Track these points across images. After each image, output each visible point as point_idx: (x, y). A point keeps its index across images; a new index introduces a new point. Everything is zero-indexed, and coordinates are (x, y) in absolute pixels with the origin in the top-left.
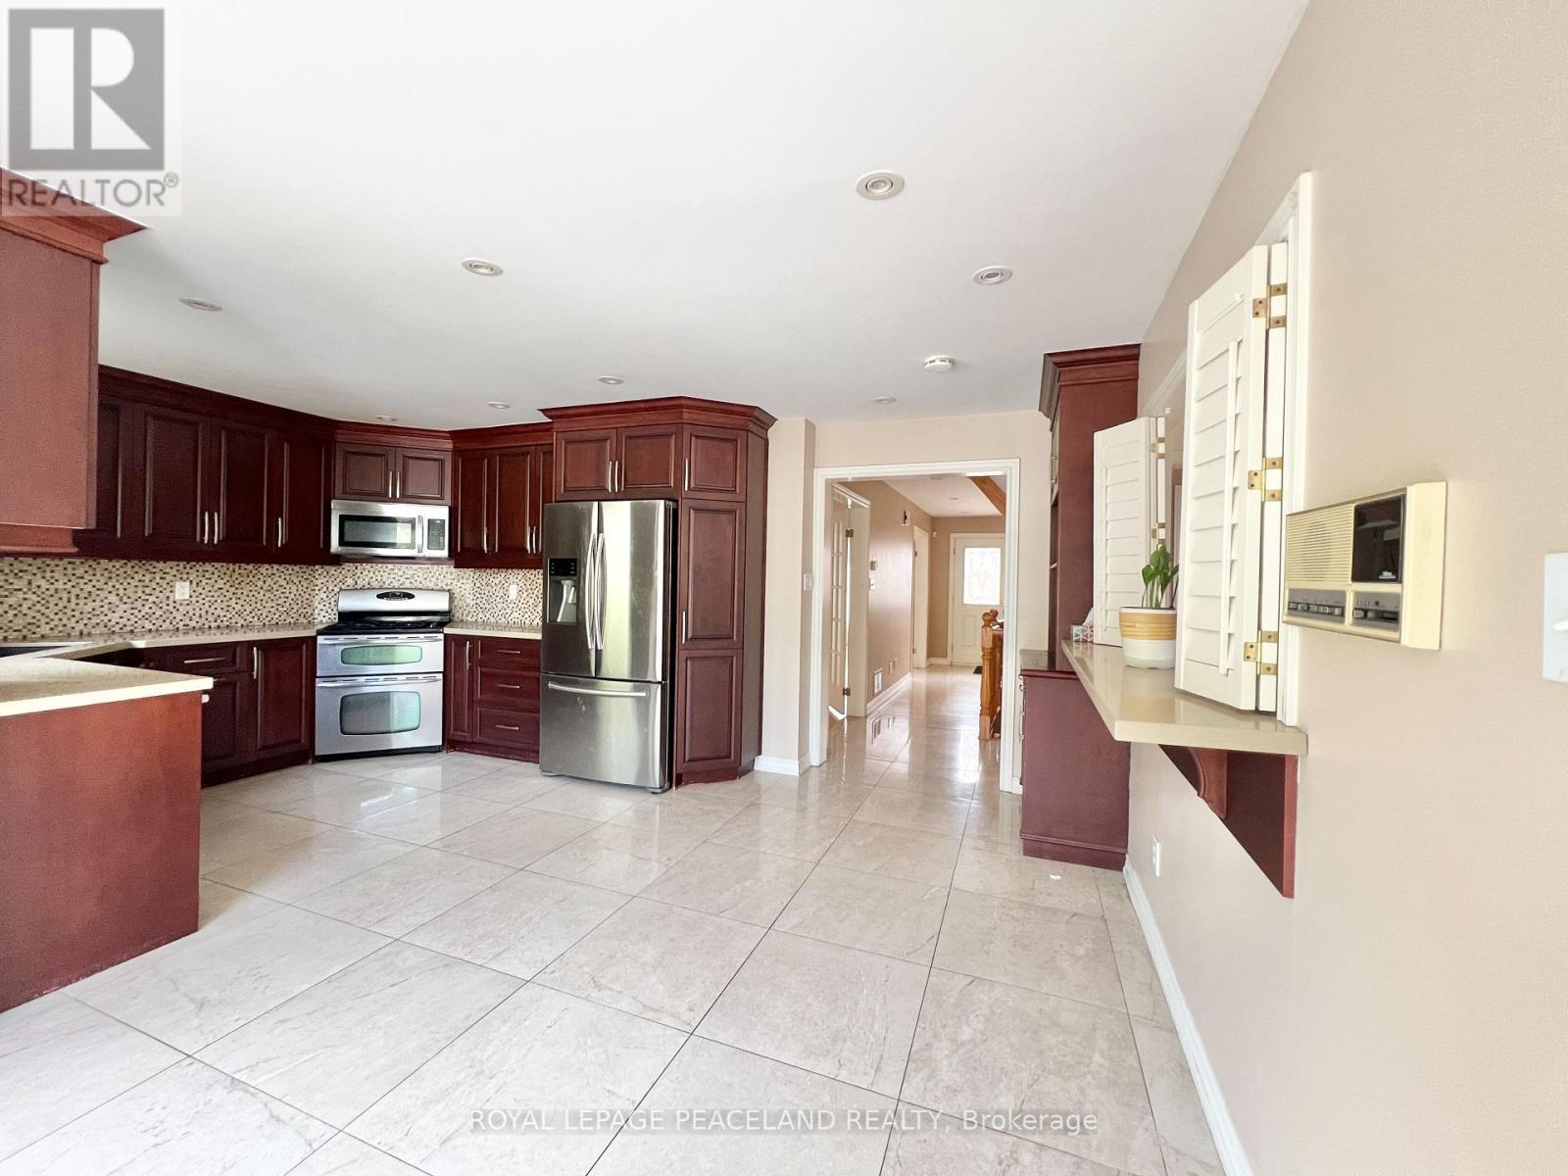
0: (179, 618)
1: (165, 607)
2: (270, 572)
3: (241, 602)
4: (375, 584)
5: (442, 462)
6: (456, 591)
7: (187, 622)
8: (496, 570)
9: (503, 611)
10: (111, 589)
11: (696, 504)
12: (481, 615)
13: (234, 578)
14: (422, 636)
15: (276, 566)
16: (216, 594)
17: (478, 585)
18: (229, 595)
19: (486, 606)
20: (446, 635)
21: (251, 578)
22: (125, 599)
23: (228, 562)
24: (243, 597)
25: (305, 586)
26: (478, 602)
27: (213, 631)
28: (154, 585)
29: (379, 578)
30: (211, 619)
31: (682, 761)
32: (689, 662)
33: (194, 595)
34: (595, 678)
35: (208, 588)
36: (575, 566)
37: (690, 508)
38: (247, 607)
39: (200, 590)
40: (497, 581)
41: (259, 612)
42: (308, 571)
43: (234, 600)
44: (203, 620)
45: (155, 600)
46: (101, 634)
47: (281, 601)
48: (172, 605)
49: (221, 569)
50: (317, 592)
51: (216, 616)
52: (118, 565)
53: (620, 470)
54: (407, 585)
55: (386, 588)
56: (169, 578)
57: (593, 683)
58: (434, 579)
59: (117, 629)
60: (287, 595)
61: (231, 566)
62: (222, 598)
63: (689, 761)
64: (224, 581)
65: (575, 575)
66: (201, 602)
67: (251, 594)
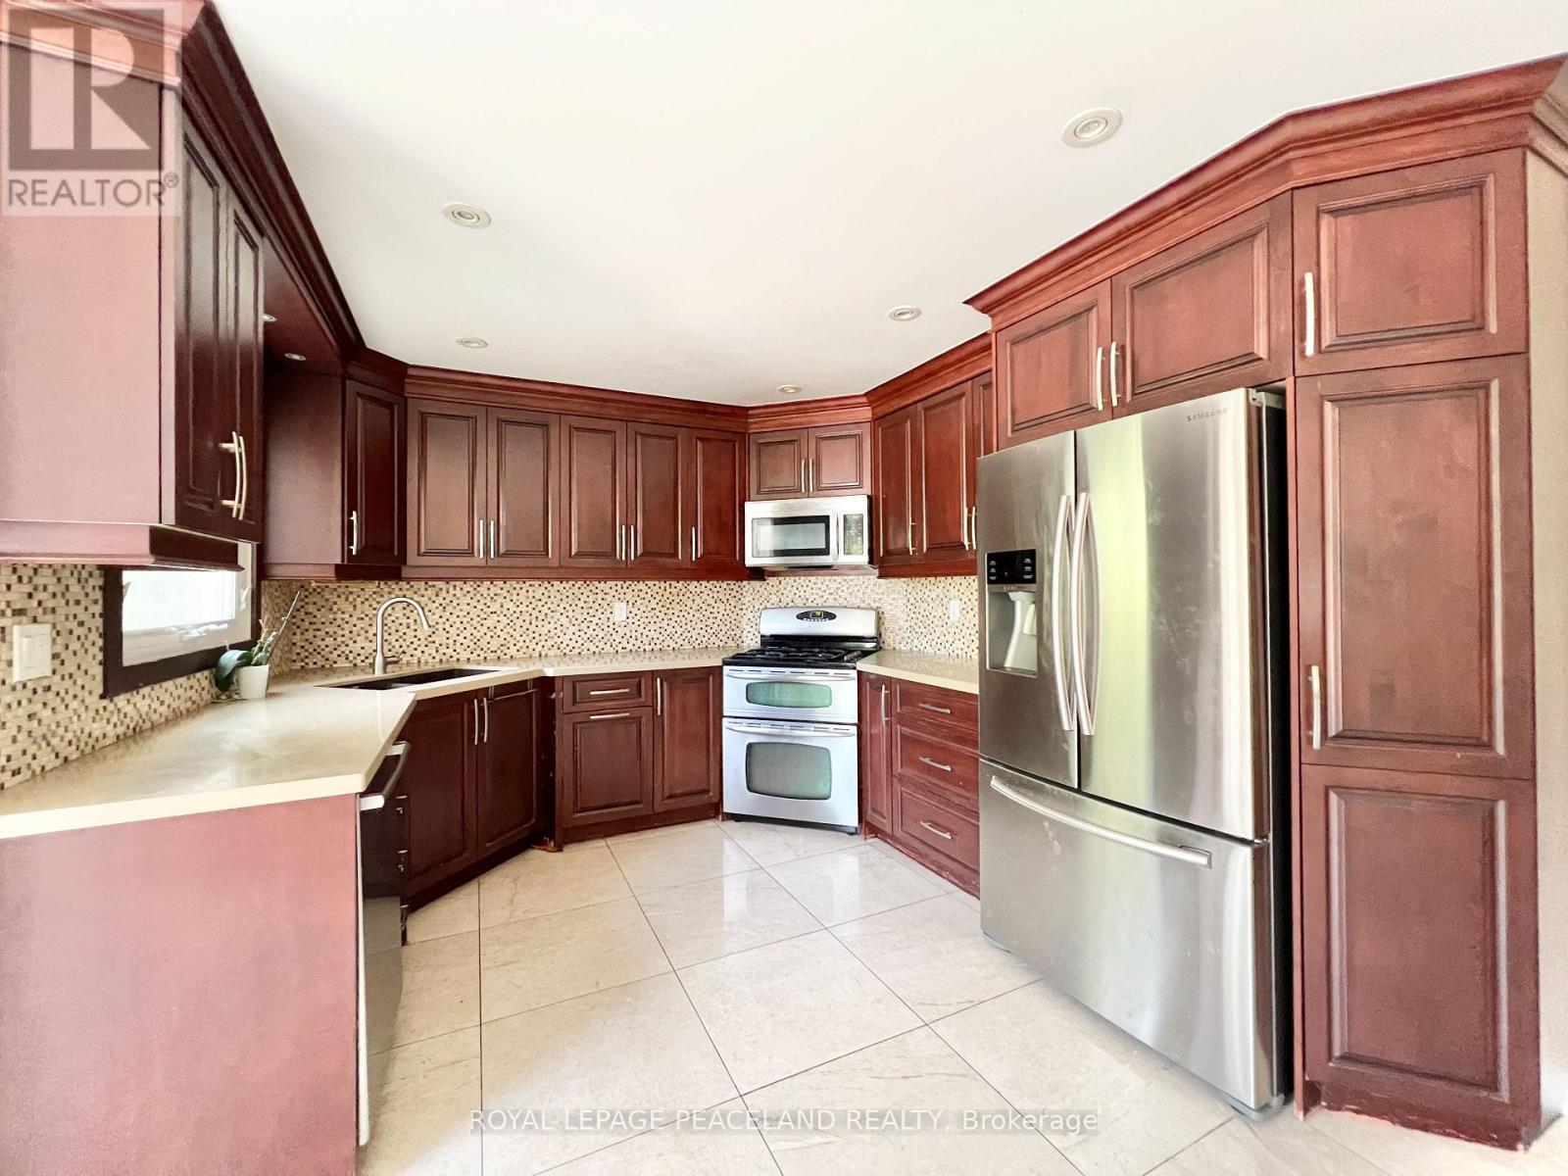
0: (618, 639)
1: (606, 629)
2: (698, 590)
3: (672, 623)
4: (799, 602)
5: (858, 438)
6: (886, 608)
7: (625, 644)
8: (933, 579)
9: (942, 638)
10: (562, 611)
11: (1340, 385)
12: (916, 641)
13: (665, 598)
14: (832, 672)
15: (704, 583)
16: (649, 615)
17: (912, 601)
18: (661, 615)
19: (922, 630)
20: (860, 673)
21: (681, 597)
22: (574, 621)
23: (659, 580)
24: (675, 618)
25: (733, 605)
26: (913, 624)
27: (647, 655)
28: (596, 606)
29: (802, 594)
30: (646, 641)
31: (1324, 1055)
32: (1333, 797)
33: (630, 615)
34: (1079, 791)
35: (642, 608)
36: (1033, 565)
37: (1322, 397)
38: (678, 628)
39: (635, 611)
40: (933, 595)
41: (689, 635)
42: (736, 588)
43: (666, 622)
44: (638, 643)
45: (598, 621)
46: (556, 656)
47: (709, 622)
48: (612, 626)
49: (652, 587)
50: (744, 611)
51: (650, 638)
52: (567, 586)
53: (1122, 356)
54: (831, 602)
55: (810, 607)
56: (609, 598)
57: (1076, 801)
58: (860, 595)
59: (567, 651)
60: (716, 615)
61: (662, 584)
62: (655, 619)
63: (1344, 1058)
64: (657, 600)
65: (1033, 581)
66: (637, 623)
67: (681, 614)
